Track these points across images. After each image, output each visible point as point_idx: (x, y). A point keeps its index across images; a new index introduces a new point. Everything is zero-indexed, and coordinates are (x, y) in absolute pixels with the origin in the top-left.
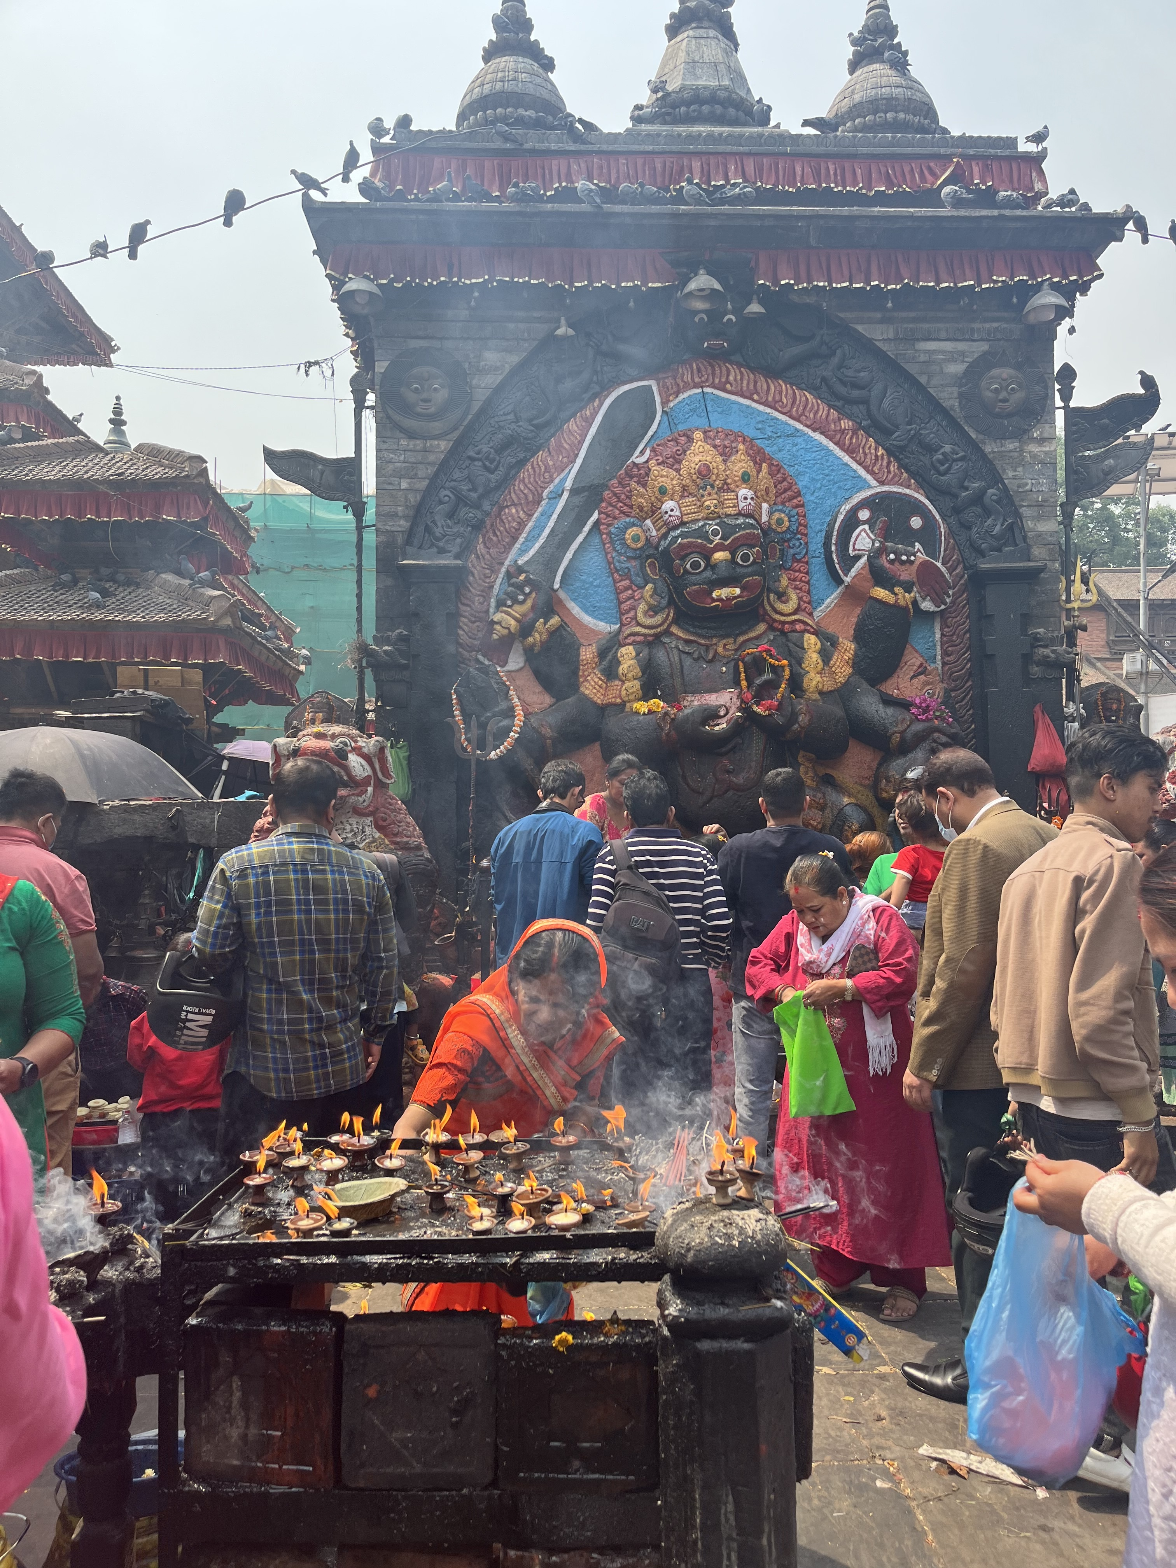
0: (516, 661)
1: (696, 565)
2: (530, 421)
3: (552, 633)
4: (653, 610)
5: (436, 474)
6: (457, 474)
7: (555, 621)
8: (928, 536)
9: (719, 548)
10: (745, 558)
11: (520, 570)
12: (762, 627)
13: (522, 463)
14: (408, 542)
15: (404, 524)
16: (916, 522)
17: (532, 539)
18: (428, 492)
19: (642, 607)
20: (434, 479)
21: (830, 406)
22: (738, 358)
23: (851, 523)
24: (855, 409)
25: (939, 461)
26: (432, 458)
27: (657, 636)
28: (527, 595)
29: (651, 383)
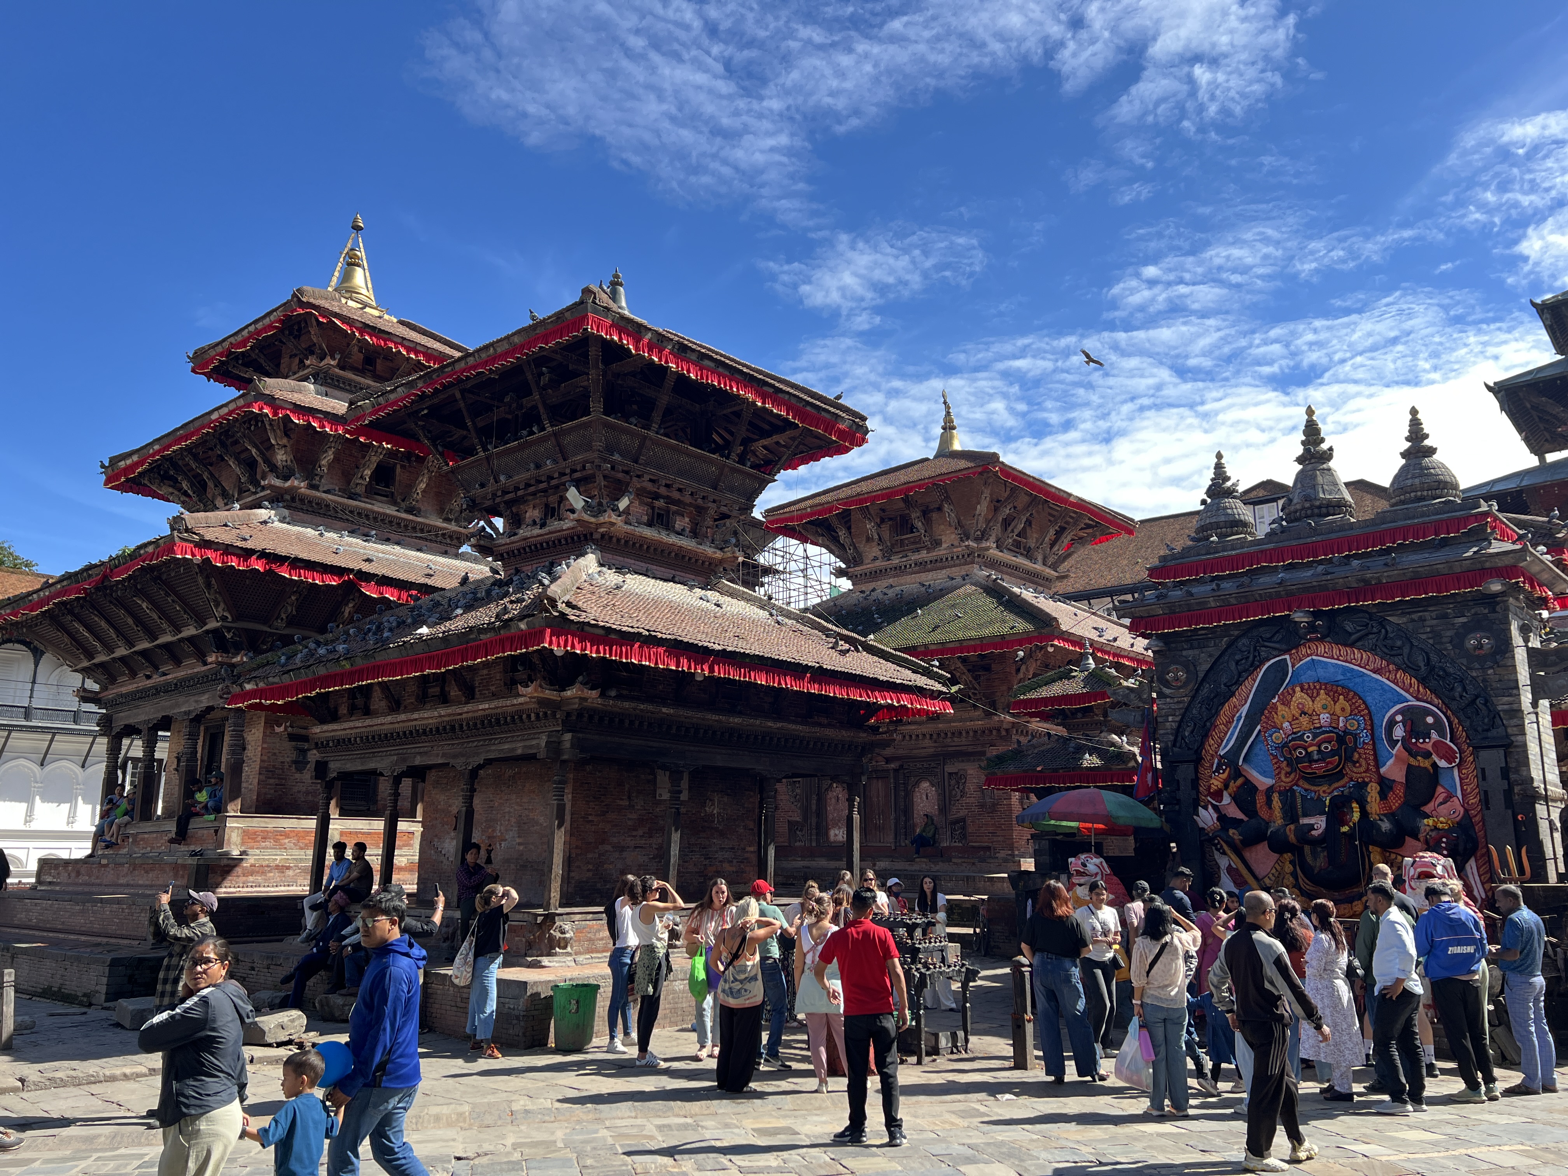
0: (1226, 799)
1: (1300, 753)
2: (1225, 685)
3: (1238, 788)
4: (1288, 774)
5: (1185, 713)
6: (1194, 711)
7: (1240, 781)
8: (1438, 725)
9: (1311, 745)
10: (1326, 748)
11: (1222, 757)
12: (1346, 779)
13: (1223, 704)
14: (1174, 745)
15: (1172, 738)
16: (1430, 720)
17: (1229, 741)
18: (1181, 721)
19: (1283, 772)
20: (1183, 716)
21: (1382, 659)
22: (1328, 639)
23: (1392, 723)
24: (1396, 659)
26: (1181, 706)
27: (1291, 787)
28: (1224, 771)
29: (1287, 657)
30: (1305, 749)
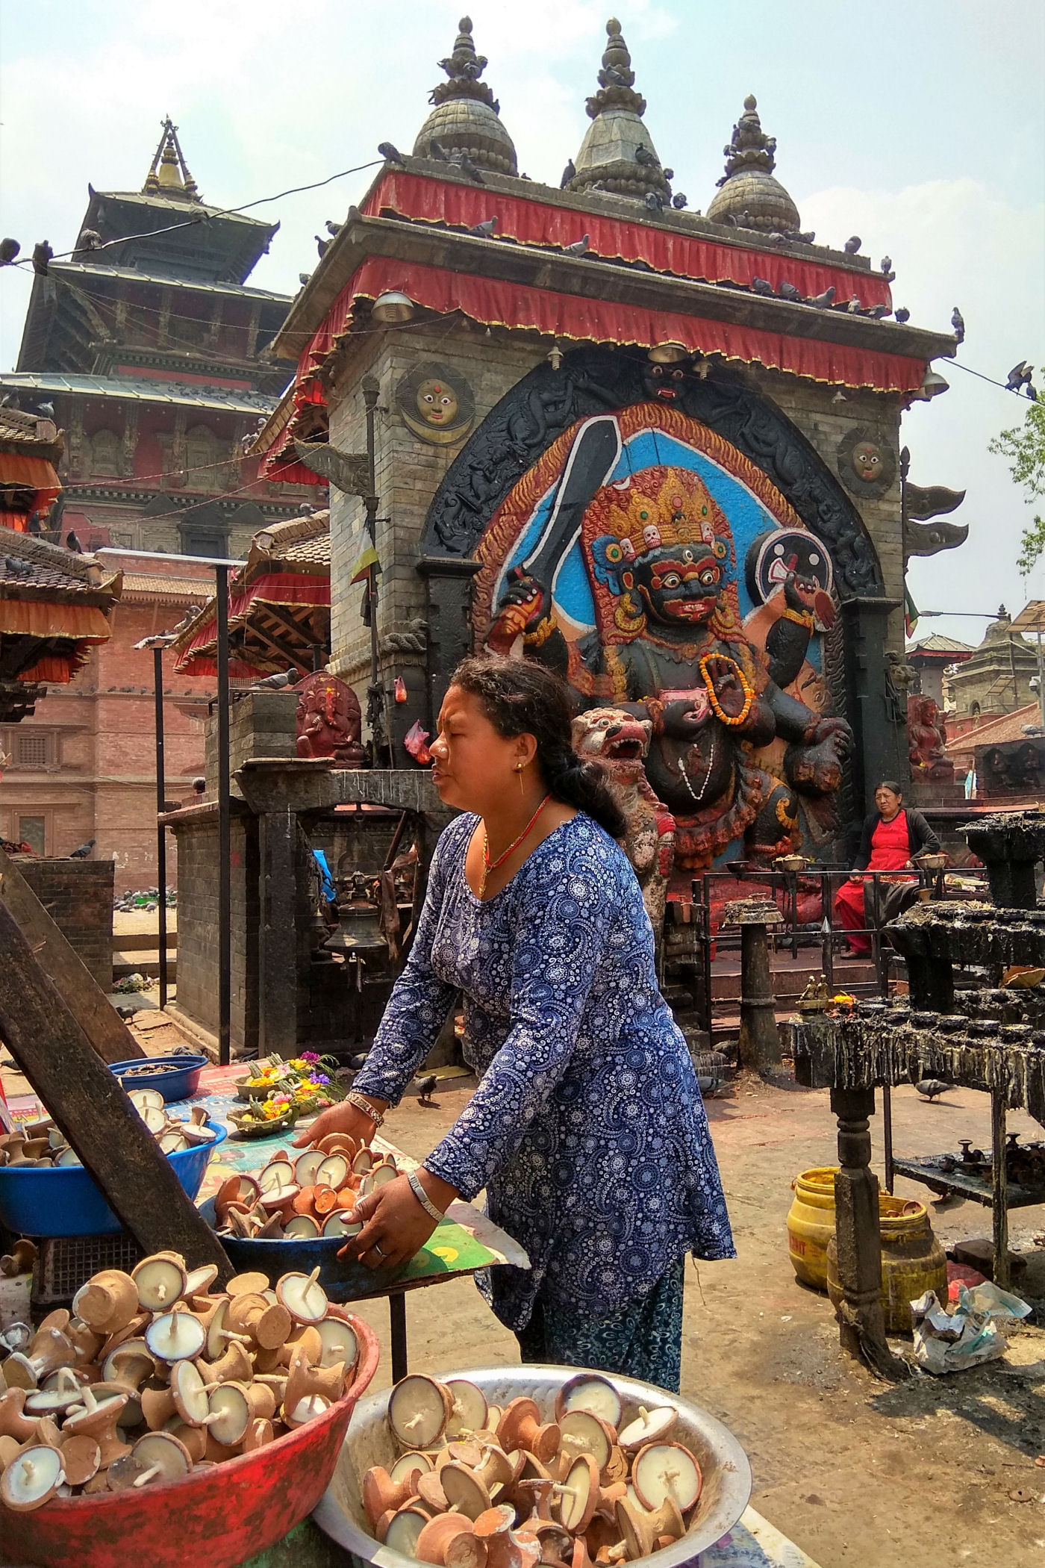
1: (673, 582)
2: (522, 441)
3: (551, 633)
4: (631, 618)
5: (446, 479)
6: (460, 480)
7: (552, 621)
8: (822, 571)
9: (691, 569)
10: (708, 579)
11: (525, 573)
13: (517, 475)
15: (419, 522)
16: (814, 559)
17: (526, 545)
18: (439, 495)
19: (621, 613)
20: (443, 483)
21: (746, 456)
22: (676, 405)
23: (770, 556)
24: (766, 461)
25: (824, 511)
26: (441, 464)
27: (633, 639)
28: (534, 596)
29: (613, 418)
30: (681, 576)
